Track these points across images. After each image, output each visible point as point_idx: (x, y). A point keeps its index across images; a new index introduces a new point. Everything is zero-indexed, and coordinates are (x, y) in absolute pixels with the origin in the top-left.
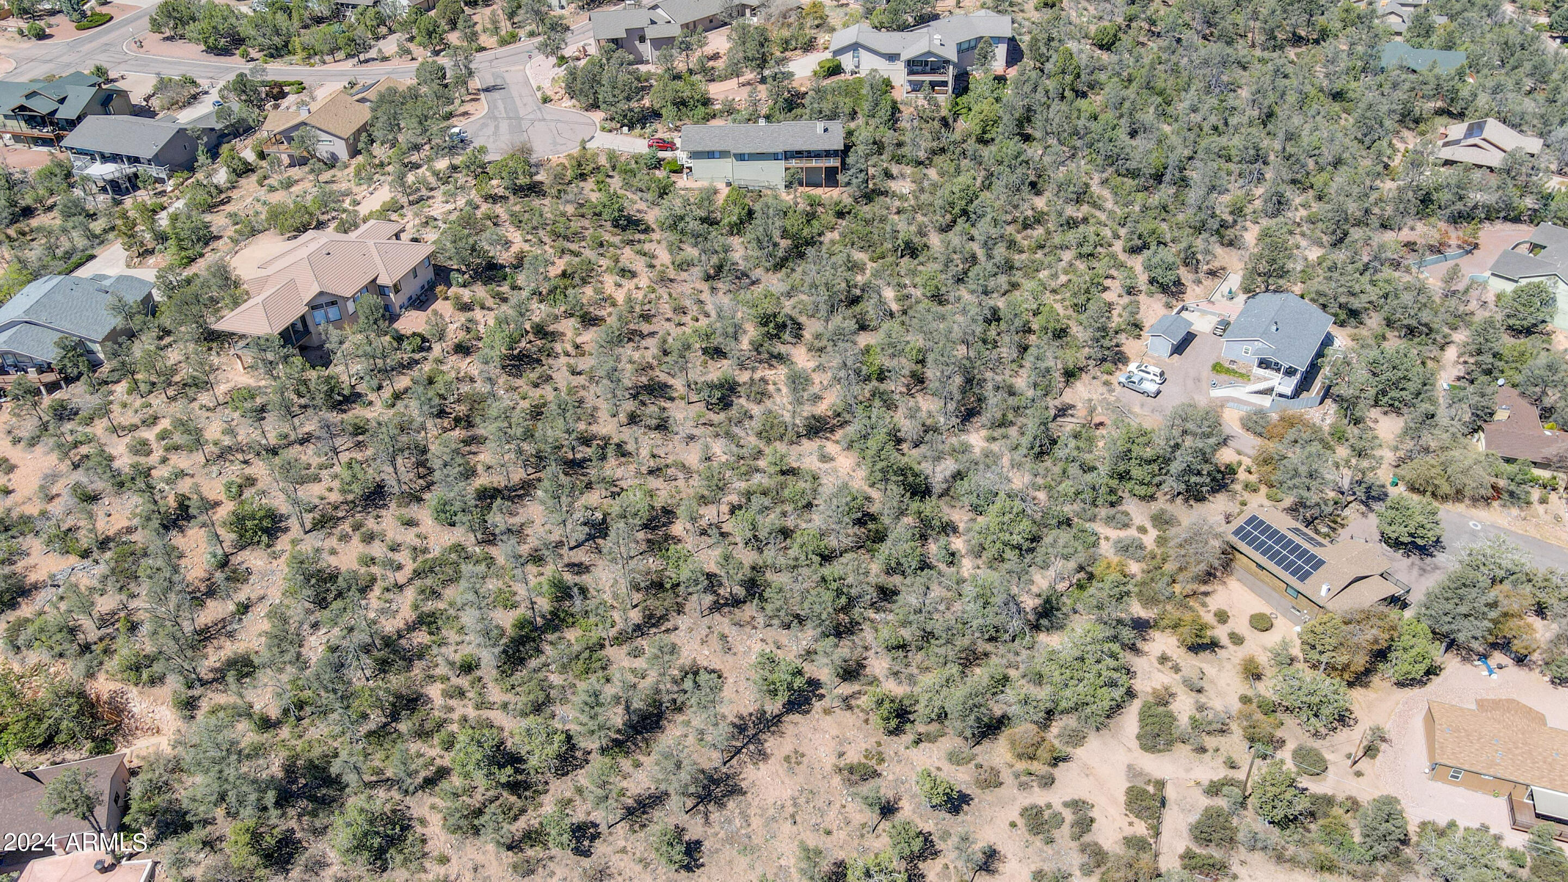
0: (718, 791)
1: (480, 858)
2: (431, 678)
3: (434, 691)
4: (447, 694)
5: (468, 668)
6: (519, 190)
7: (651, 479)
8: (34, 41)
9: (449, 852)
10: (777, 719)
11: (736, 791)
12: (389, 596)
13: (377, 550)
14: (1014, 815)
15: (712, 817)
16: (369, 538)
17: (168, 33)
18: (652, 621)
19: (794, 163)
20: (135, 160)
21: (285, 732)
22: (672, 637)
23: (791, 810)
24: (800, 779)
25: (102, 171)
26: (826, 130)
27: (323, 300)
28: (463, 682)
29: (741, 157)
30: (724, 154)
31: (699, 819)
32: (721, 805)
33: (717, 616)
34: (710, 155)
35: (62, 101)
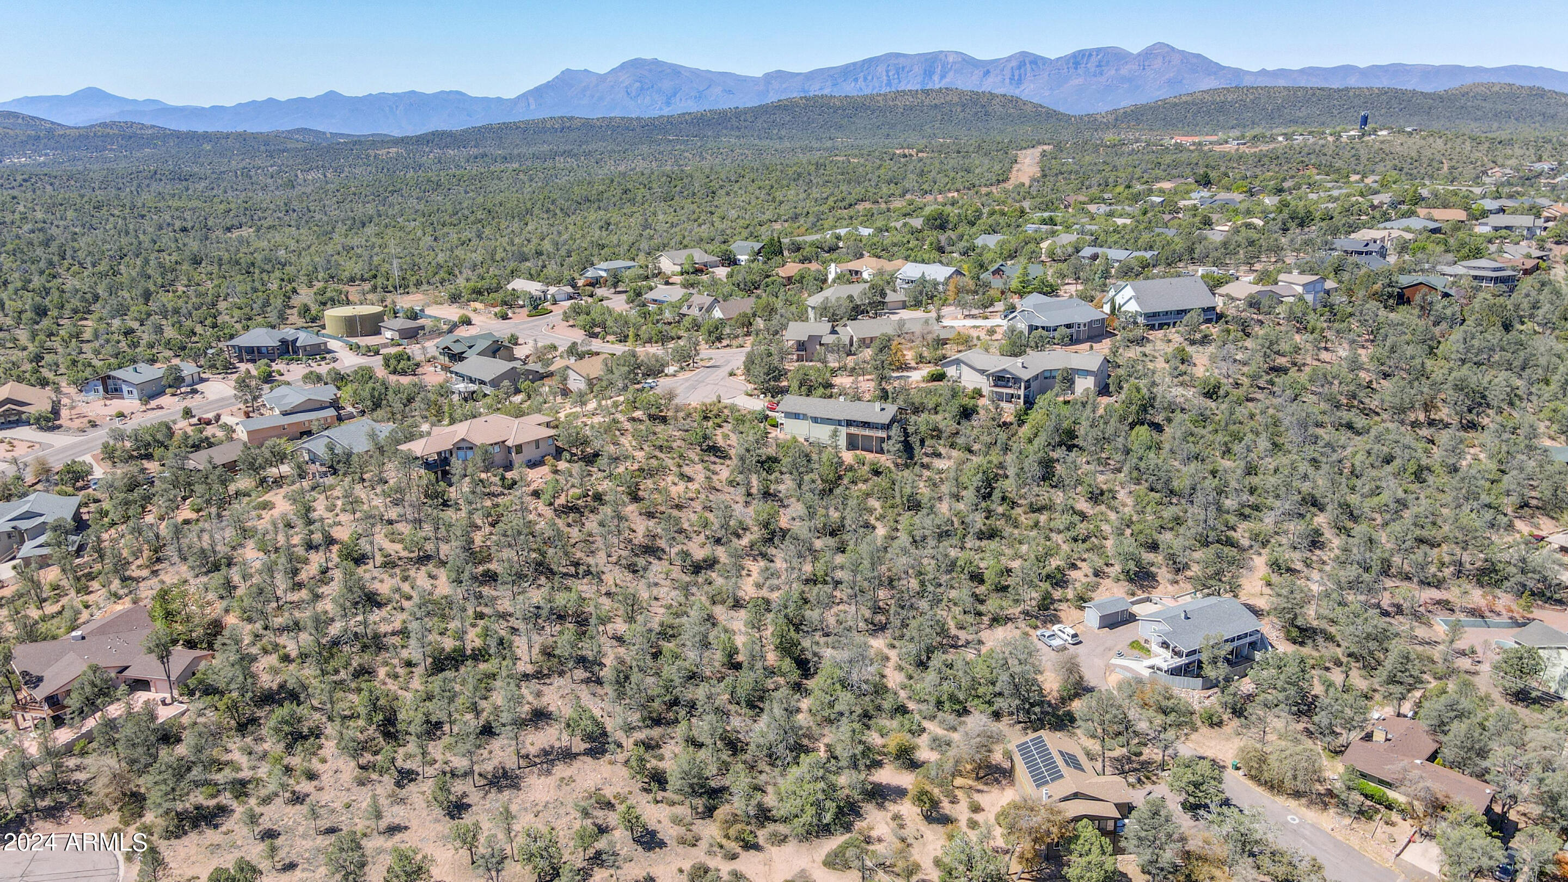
0: (504, 782)
1: (342, 767)
2: (386, 664)
3: (382, 672)
4: (388, 675)
5: (409, 664)
6: (652, 418)
7: (604, 598)
8: (501, 321)
9: (329, 758)
10: (576, 755)
11: (516, 787)
12: (394, 612)
13: (406, 587)
14: (687, 866)
15: (490, 795)
16: (405, 579)
17: (571, 323)
18: (539, 675)
19: (853, 430)
20: (482, 382)
21: (292, 667)
22: (544, 688)
23: (540, 808)
24: (561, 794)
25: (461, 386)
26: (883, 409)
27: (463, 445)
28: (401, 671)
29: (815, 420)
30: (805, 417)
31: (482, 793)
32: (500, 790)
33: (584, 686)
34: (796, 416)
35: (470, 347)
